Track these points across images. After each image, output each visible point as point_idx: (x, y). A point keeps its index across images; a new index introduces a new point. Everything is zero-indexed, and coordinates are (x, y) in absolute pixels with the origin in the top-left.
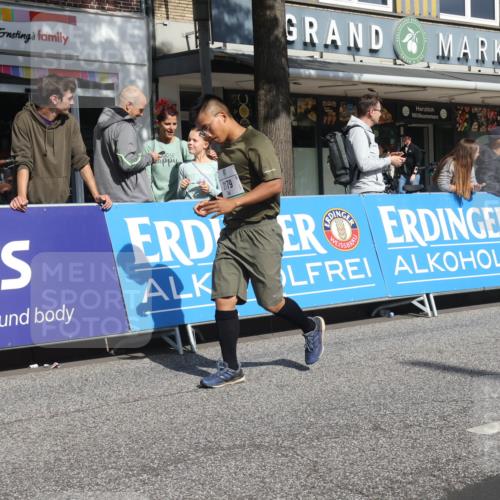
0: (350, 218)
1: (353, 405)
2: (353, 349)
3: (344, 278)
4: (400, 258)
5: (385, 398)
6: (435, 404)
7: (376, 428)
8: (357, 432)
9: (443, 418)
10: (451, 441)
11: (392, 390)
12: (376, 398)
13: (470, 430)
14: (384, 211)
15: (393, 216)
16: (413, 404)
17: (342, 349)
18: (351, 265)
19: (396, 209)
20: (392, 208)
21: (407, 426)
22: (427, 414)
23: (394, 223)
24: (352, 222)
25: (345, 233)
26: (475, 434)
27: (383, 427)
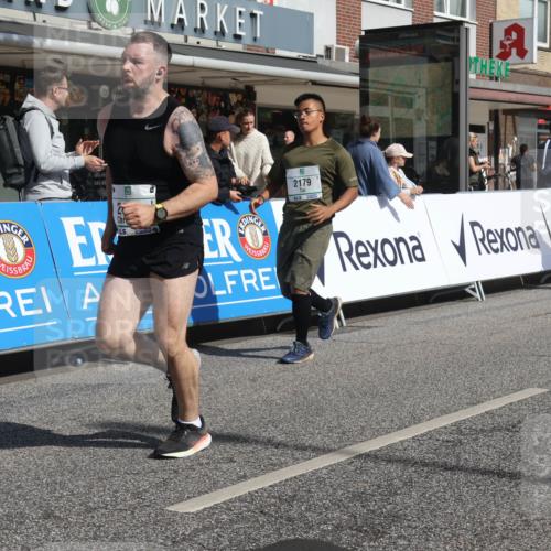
0: (23, 234)
1: (19, 487)
2: (23, 411)
3: (13, 315)
4: (90, 285)
5: (62, 475)
6: (128, 478)
7: (48, 515)
8: (21, 523)
9: (137, 495)
10: (145, 524)
11: (73, 462)
12: (50, 476)
13: (170, 508)
14: (69, 223)
15: (80, 230)
16: (100, 479)
17: (8, 411)
18: (24, 296)
19: (85, 221)
20: (80, 220)
21: (89, 510)
22: (116, 492)
23: (83, 239)
24: (25, 239)
25: (15, 254)
26: (175, 514)
27: (57, 513)
